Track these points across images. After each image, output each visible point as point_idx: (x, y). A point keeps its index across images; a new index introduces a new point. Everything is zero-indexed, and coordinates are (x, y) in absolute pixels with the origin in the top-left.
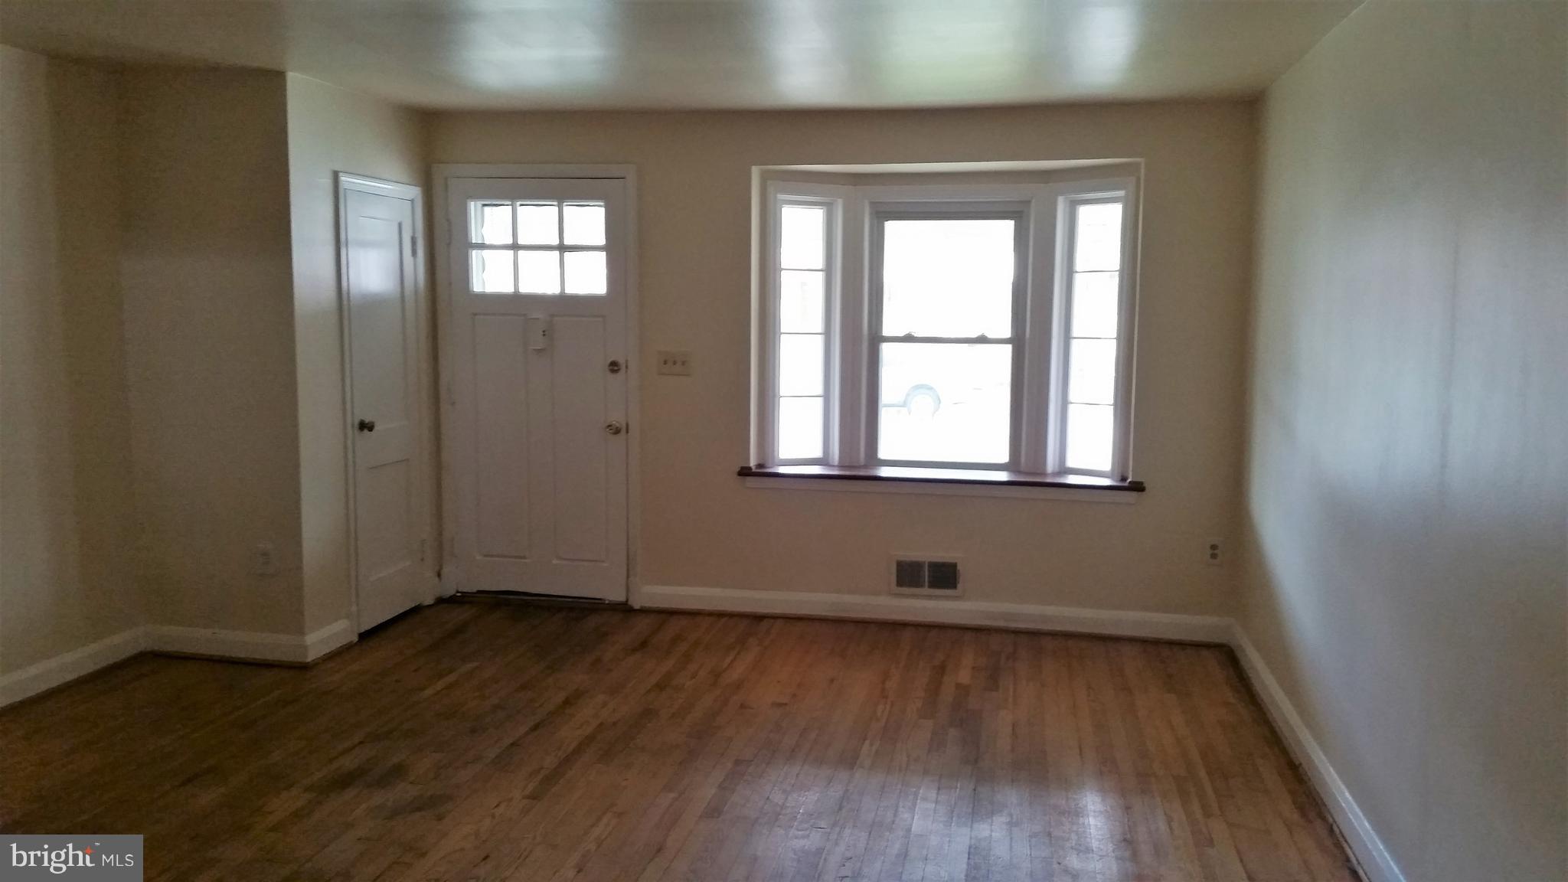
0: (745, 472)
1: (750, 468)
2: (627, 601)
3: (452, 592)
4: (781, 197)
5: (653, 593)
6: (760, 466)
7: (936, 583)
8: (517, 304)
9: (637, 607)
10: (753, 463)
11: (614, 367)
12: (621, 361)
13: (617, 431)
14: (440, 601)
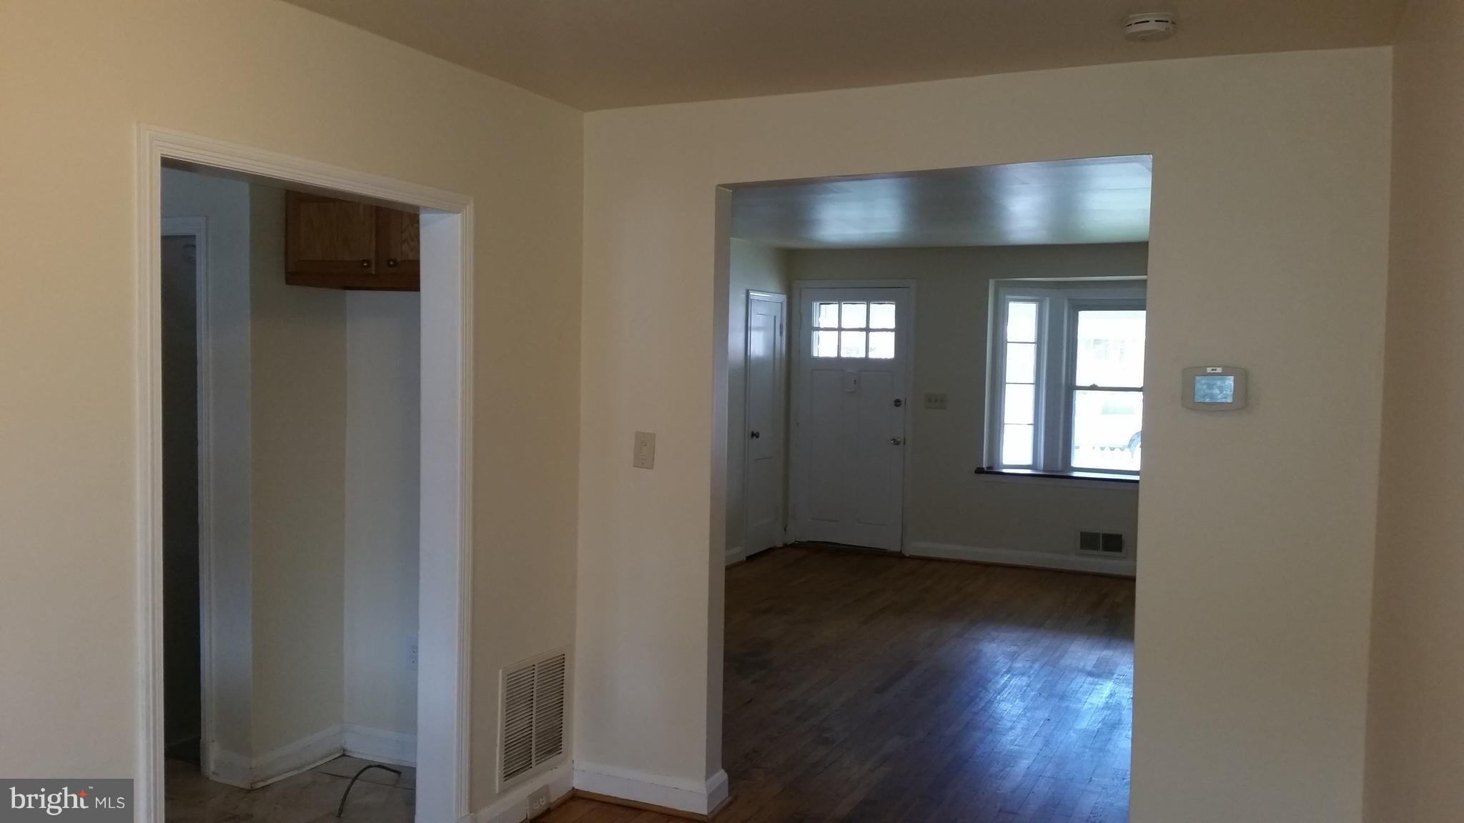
0: (980, 471)
1: (983, 469)
2: (901, 552)
3: (793, 541)
4: (1007, 297)
5: (917, 547)
6: (990, 468)
7: (1108, 547)
8: (839, 364)
9: (907, 555)
10: (985, 466)
11: (897, 403)
12: (902, 399)
13: (896, 443)
14: (785, 546)
